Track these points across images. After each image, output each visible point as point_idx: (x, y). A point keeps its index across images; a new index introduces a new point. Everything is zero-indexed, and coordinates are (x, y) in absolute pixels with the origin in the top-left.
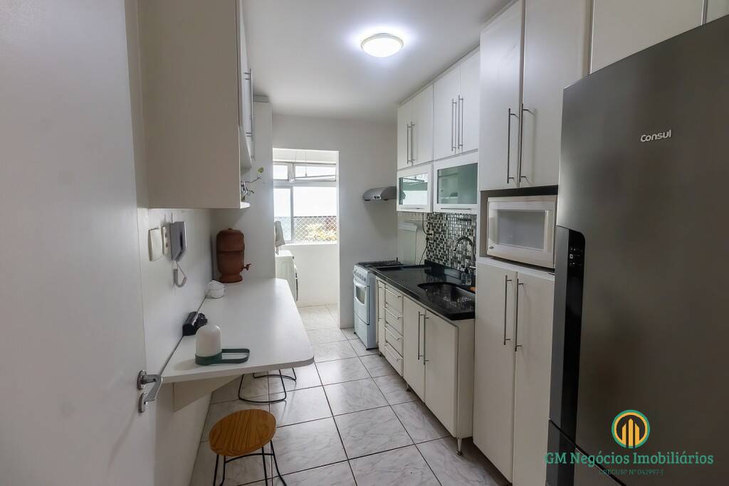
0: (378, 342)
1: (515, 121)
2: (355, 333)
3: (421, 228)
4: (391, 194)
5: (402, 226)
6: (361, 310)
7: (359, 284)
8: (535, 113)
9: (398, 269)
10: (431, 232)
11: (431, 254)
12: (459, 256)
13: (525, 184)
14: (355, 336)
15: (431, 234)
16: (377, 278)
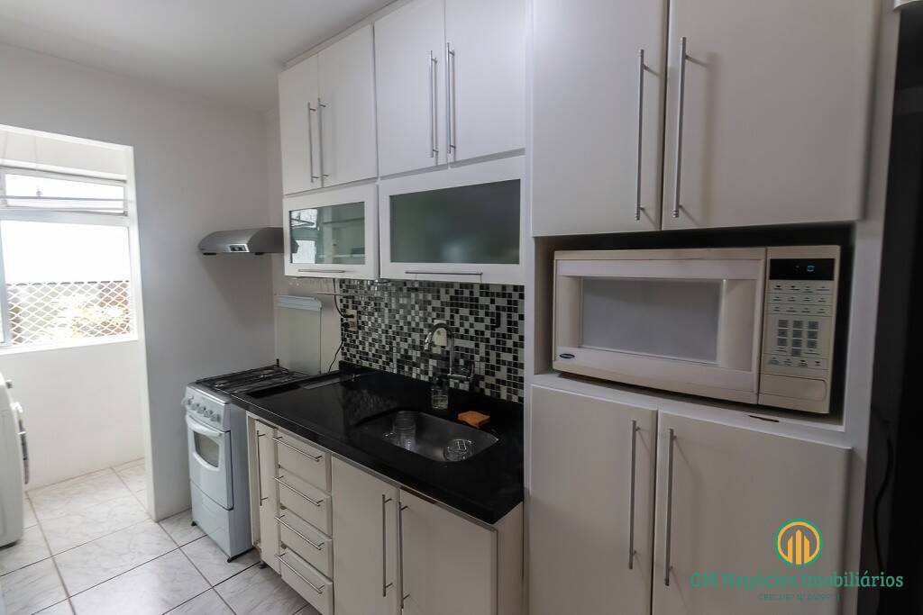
0: (259, 540)
2: (194, 524)
3: (326, 305)
5: (283, 301)
6: (209, 479)
7: (196, 425)
8: (712, 66)
9: (292, 386)
10: (350, 311)
11: (353, 351)
12: (415, 354)
14: (195, 533)
15: (352, 316)
16: (248, 414)
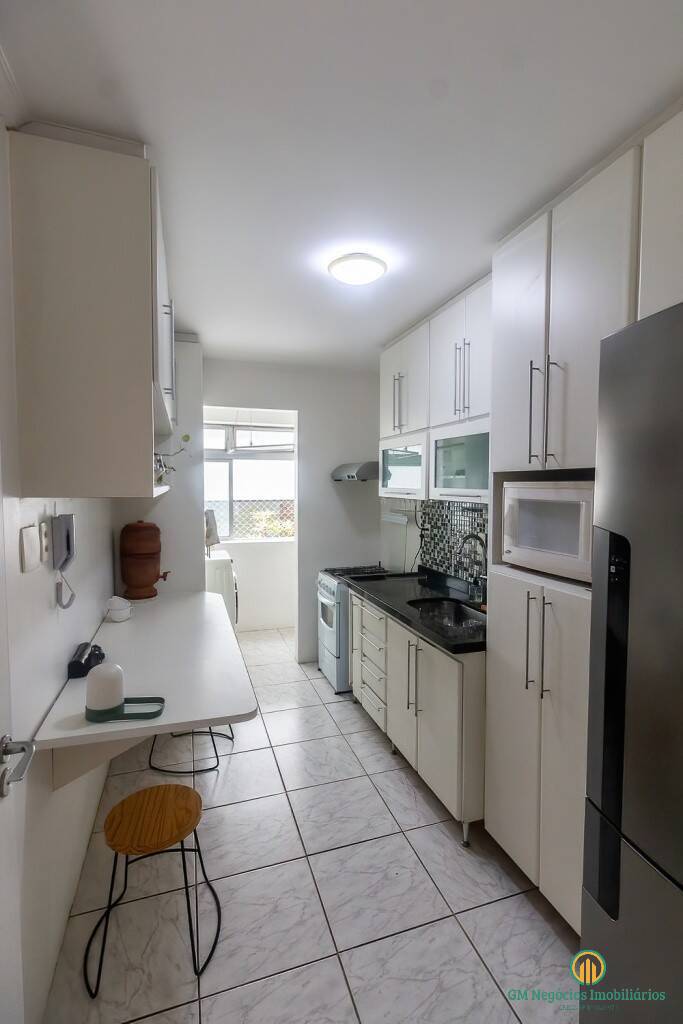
0: (352, 683)
1: (538, 377)
2: (319, 670)
3: (412, 520)
4: (371, 473)
5: (387, 517)
6: (328, 637)
7: (325, 599)
8: (565, 369)
9: (381, 578)
10: (427, 526)
11: (428, 557)
12: (466, 561)
13: (553, 465)
14: (319, 675)
15: (427, 530)
16: (351, 591)
